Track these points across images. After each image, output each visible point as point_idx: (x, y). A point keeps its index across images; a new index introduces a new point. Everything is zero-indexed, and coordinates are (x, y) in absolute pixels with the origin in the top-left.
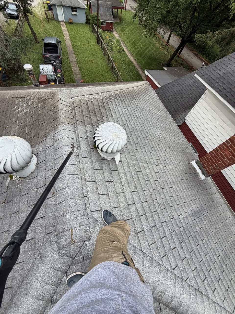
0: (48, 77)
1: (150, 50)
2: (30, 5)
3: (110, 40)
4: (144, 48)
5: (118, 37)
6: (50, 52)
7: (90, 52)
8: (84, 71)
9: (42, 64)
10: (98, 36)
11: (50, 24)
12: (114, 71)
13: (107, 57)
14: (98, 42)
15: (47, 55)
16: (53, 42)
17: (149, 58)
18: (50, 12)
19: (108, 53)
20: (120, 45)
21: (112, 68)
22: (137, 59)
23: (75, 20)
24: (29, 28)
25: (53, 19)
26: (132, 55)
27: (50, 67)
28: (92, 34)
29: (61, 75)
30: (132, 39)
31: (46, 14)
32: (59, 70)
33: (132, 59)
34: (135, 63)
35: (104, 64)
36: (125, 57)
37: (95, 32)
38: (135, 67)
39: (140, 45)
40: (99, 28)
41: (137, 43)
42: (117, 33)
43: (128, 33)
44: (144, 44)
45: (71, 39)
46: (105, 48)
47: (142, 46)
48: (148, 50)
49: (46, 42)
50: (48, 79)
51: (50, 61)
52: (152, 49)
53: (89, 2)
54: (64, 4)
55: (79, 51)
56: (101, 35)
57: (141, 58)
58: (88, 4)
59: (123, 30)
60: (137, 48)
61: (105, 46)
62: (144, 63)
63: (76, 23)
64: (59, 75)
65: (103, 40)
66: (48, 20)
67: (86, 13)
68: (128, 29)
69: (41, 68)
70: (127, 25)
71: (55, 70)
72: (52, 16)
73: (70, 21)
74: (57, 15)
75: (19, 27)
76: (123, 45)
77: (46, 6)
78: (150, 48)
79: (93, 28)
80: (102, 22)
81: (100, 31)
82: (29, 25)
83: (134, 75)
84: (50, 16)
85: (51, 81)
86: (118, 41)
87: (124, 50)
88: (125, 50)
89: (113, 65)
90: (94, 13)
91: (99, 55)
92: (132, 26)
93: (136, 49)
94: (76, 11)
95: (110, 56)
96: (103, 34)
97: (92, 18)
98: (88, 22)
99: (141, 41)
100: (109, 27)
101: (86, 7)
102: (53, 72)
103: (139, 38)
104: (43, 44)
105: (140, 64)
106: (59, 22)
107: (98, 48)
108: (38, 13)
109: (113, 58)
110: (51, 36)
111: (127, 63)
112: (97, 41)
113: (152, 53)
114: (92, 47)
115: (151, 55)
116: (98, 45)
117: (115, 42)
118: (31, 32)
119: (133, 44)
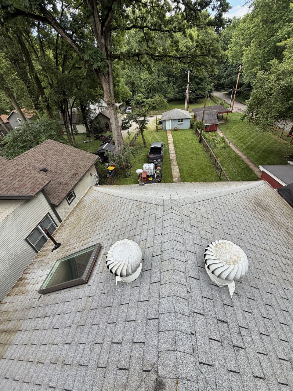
0: (148, 173)
1: (265, 144)
2: (147, 123)
3: (214, 139)
4: (255, 142)
5: (223, 135)
6: (154, 154)
7: (190, 150)
8: (183, 167)
9: (146, 163)
10: (201, 137)
11: (158, 133)
12: (217, 166)
13: (210, 153)
14: (201, 141)
15: (151, 156)
16: (158, 146)
17: (264, 151)
18: (160, 125)
19: (211, 150)
20: (225, 142)
21: (215, 164)
22: (247, 153)
23: (180, 127)
24: (141, 138)
25: (162, 129)
26: (240, 150)
27: (152, 165)
28: (195, 135)
29: (161, 172)
30: (239, 136)
31: (157, 127)
32: (159, 168)
33: (239, 153)
34: (244, 157)
35: (206, 160)
36: (231, 152)
37: (198, 134)
38: (243, 161)
39: (250, 139)
40: (202, 131)
41: (247, 138)
42: (222, 132)
43: (234, 131)
44: (256, 138)
45: (174, 142)
46: (207, 146)
47: (252, 140)
48: (262, 143)
49: (152, 146)
50: (148, 174)
51: (153, 160)
52: (268, 142)
53: (195, 113)
54: (172, 118)
55: (180, 150)
56: (204, 136)
57: (252, 152)
58: (194, 114)
59: (228, 129)
60: (247, 143)
61: (207, 144)
62: (256, 157)
63: (180, 130)
64: (158, 172)
65: (206, 139)
66: (157, 130)
67: (191, 121)
68: (234, 127)
69: (144, 166)
70: (233, 124)
71: (156, 167)
72: (161, 128)
73: (175, 129)
74: (165, 126)
75: (135, 138)
76: (228, 141)
77: (158, 122)
78: (264, 141)
79: (197, 131)
80: (206, 125)
81: (203, 132)
82: (143, 136)
83: (243, 169)
84: (159, 128)
85: (150, 177)
86: (223, 138)
87: (229, 146)
88: (231, 145)
89: (216, 160)
90: (199, 120)
91: (200, 153)
92: (239, 124)
93: (244, 144)
94: (182, 121)
95: (212, 153)
96: (206, 135)
97: (196, 124)
98: (192, 127)
99: (251, 136)
100: (213, 129)
101: (191, 117)
102: (153, 169)
103: (248, 133)
104: (150, 148)
105: (251, 158)
106: (165, 130)
107: (200, 147)
108: (150, 127)
109: (215, 154)
110: (157, 141)
111: (234, 157)
112: (199, 141)
113: (268, 146)
114: (194, 146)
115: (267, 148)
116: (200, 144)
117: (219, 140)
118: (142, 140)
119: (241, 139)
